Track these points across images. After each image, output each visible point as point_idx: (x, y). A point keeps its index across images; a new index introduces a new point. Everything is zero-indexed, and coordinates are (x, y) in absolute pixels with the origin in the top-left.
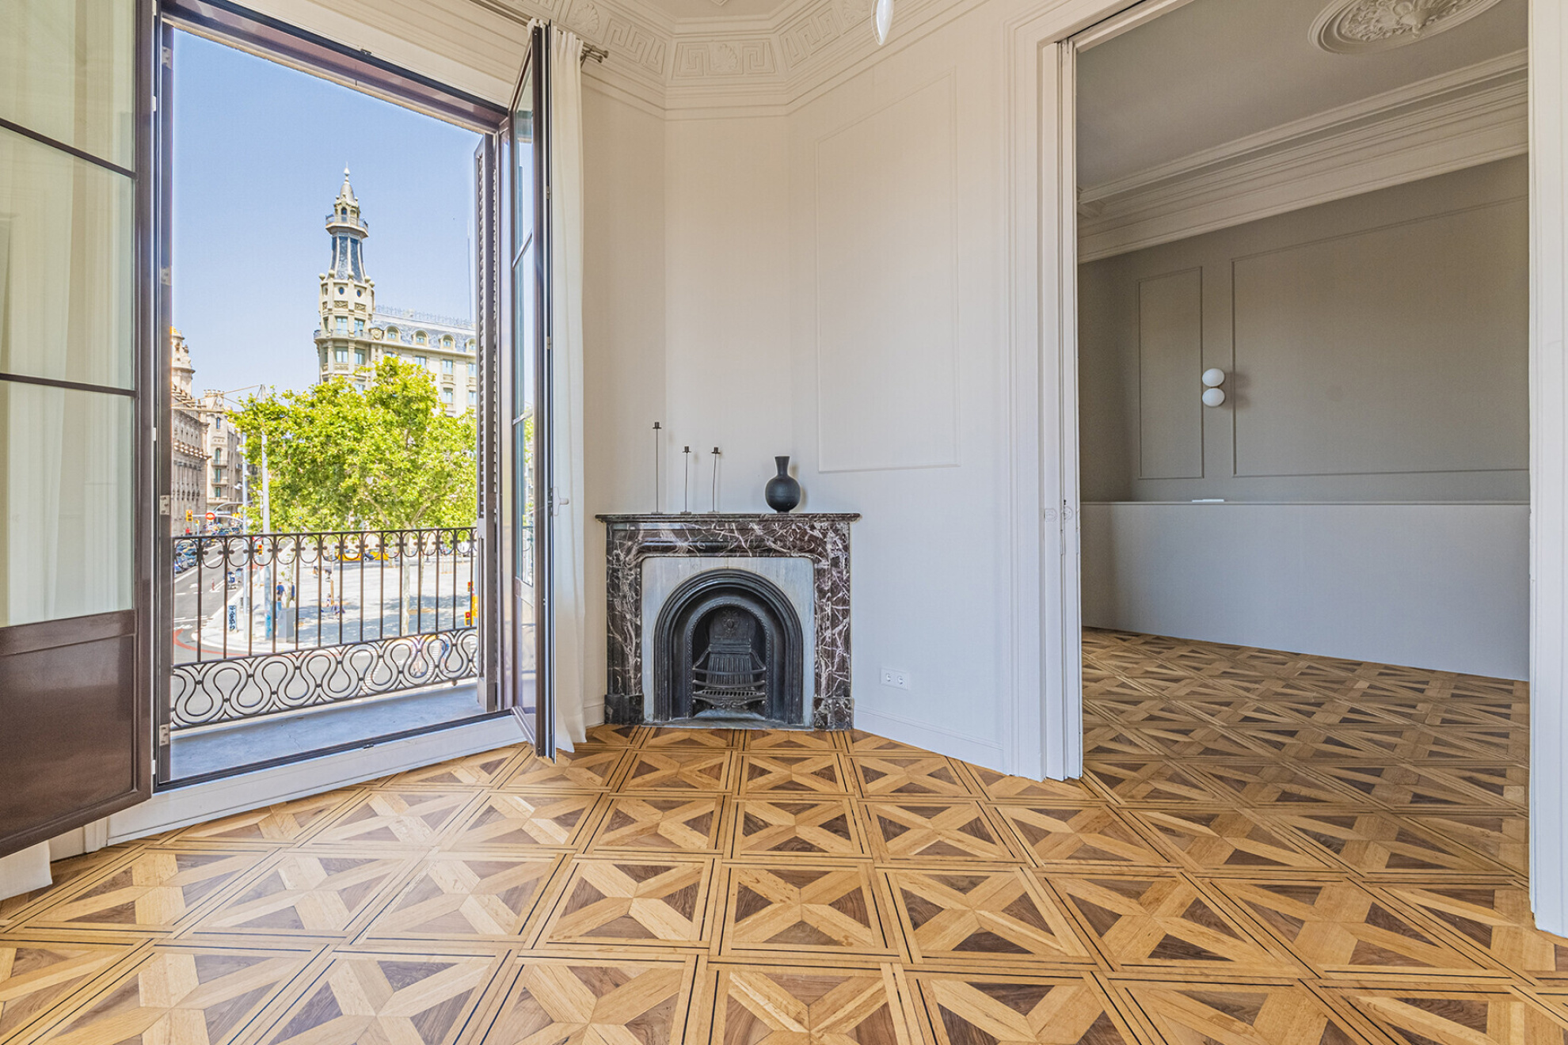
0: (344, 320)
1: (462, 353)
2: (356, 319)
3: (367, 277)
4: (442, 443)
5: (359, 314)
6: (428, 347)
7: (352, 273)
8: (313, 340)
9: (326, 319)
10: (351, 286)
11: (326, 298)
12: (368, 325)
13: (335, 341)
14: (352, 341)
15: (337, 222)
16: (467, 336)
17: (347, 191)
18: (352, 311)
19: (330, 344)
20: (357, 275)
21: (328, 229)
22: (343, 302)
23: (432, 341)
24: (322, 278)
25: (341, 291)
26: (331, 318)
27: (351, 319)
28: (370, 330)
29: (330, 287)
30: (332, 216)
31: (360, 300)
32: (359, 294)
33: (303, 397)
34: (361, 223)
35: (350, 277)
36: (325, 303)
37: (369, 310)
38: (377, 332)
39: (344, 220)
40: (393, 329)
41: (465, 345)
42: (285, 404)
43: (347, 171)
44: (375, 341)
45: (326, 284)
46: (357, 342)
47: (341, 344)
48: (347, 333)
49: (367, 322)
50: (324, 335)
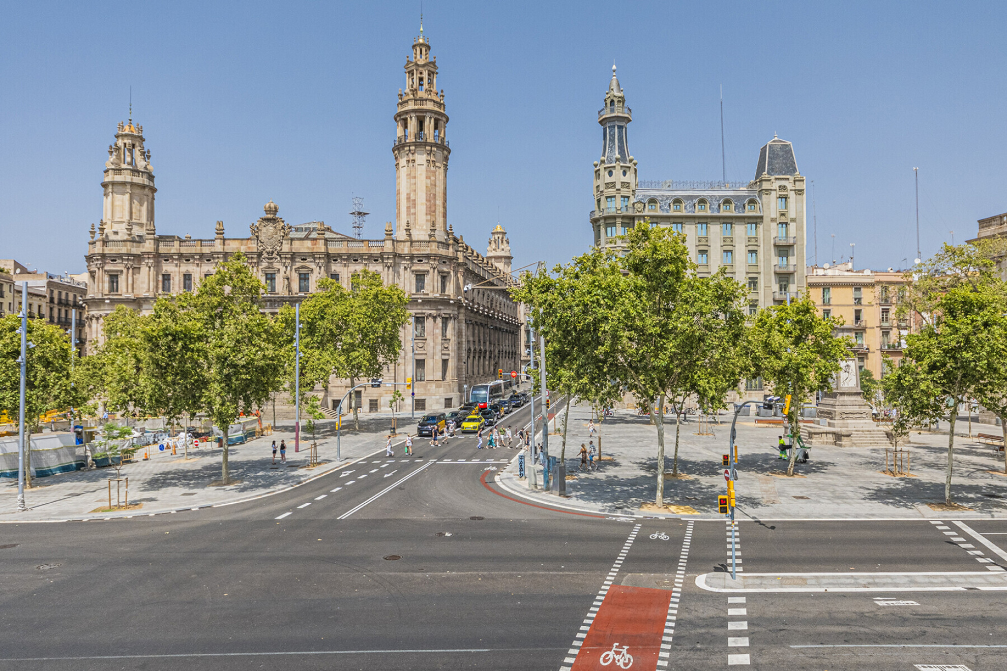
0: (613, 199)
1: (716, 214)
2: (622, 196)
3: (631, 157)
4: (692, 305)
5: (624, 191)
6: (684, 213)
7: (619, 156)
8: (589, 220)
9: (599, 201)
10: (618, 168)
11: (599, 182)
12: (633, 200)
13: (606, 218)
14: (619, 217)
15: (607, 114)
16: (721, 197)
17: (614, 86)
18: (619, 190)
19: (602, 221)
20: (623, 158)
21: (600, 122)
22: (612, 183)
23: (688, 207)
24: (596, 166)
25: (610, 174)
26: (603, 199)
27: (618, 196)
28: (633, 204)
29: (602, 172)
30: (603, 110)
31: (625, 179)
32: (625, 173)
33: (569, 269)
34: (626, 110)
35: (617, 160)
36: (598, 187)
37: (633, 186)
38: (639, 205)
39: (612, 111)
40: (653, 201)
41: (719, 206)
42: (555, 277)
43: (614, 67)
44: (638, 214)
45: (599, 170)
46: (623, 217)
47: (610, 221)
48: (614, 210)
49: (632, 197)
50: (597, 215)
